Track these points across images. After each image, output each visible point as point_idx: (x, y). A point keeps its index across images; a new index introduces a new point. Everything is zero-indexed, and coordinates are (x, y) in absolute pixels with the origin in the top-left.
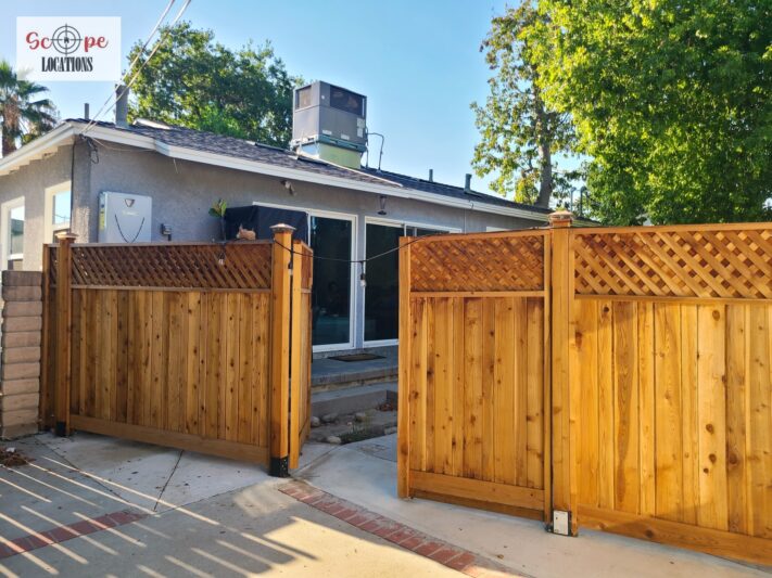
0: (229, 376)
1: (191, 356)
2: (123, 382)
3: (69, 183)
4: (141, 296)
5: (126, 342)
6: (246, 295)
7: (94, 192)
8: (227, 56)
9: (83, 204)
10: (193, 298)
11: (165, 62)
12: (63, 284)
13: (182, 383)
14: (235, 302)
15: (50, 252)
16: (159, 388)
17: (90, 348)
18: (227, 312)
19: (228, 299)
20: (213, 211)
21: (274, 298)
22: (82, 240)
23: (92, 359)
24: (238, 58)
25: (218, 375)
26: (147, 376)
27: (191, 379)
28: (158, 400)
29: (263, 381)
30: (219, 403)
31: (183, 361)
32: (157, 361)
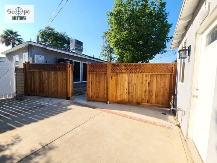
0: (59, 85)
1: (53, 82)
2: (40, 87)
3: (28, 53)
4: (43, 72)
5: (41, 80)
6: (62, 72)
7: (33, 55)
8: (58, 33)
9: (31, 56)
10: (53, 73)
11: (46, 33)
12: (28, 70)
13: (51, 86)
14: (60, 73)
15: (25, 65)
16: (47, 87)
17: (34, 81)
18: (59, 75)
19: (59, 73)
20: (56, 59)
21: (67, 73)
22: (31, 62)
23: (34, 83)
24: (60, 34)
25: (57, 85)
26: (45, 85)
27: (53, 86)
28: (47, 89)
29: (65, 86)
30: (58, 90)
31: (51, 83)
32: (46, 83)
